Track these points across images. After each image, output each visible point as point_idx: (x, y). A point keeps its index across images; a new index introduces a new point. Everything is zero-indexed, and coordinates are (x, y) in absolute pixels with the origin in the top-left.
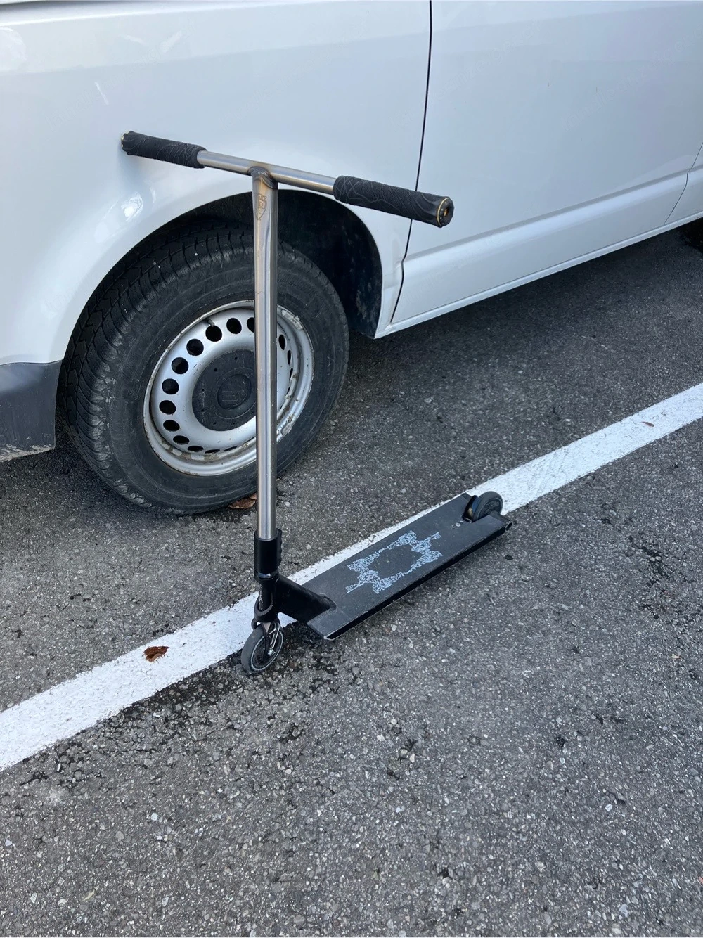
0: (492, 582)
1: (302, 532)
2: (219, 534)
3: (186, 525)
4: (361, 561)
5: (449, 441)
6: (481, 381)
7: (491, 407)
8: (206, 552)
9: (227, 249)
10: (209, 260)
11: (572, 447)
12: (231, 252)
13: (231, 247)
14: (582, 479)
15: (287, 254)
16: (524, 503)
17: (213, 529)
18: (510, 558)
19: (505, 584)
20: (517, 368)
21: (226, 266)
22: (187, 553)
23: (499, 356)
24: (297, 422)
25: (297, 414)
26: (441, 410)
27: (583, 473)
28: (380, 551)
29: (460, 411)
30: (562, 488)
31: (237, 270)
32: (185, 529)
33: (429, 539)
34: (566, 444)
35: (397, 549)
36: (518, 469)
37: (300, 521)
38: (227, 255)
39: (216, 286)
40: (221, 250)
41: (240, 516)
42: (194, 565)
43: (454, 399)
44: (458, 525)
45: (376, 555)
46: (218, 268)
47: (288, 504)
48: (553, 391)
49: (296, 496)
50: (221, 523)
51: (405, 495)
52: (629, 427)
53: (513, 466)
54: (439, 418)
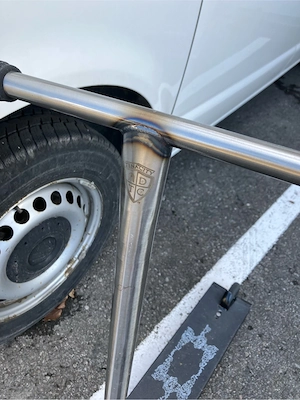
0: (247, 354)
1: (104, 334)
2: (38, 350)
3: (9, 346)
4: (160, 367)
5: (184, 230)
6: (190, 180)
7: (201, 200)
8: (30, 373)
9: (30, 144)
10: (13, 159)
11: (257, 225)
12: (35, 147)
13: (34, 142)
14: (271, 250)
15: (84, 136)
16: (245, 277)
17: (33, 345)
18: (251, 328)
19: (255, 353)
20: (208, 168)
21: (31, 161)
22: (15, 377)
23: (195, 160)
24: (90, 248)
25: (90, 243)
26: (173, 205)
27: (270, 245)
28: (172, 353)
29: (185, 205)
30: (263, 260)
31: (41, 163)
32: (9, 351)
33: (203, 333)
34: (253, 223)
35: (184, 348)
36: (233, 248)
37: (100, 323)
38: (31, 151)
39: (23, 182)
40: (24, 146)
41: (52, 327)
42: (23, 390)
43: (178, 196)
44: (219, 315)
45: (170, 358)
46: (23, 165)
47: (87, 308)
48: (233, 184)
49: (92, 299)
50: (38, 338)
51: (169, 283)
52: (282, 205)
53: (229, 246)
54: (173, 212)
